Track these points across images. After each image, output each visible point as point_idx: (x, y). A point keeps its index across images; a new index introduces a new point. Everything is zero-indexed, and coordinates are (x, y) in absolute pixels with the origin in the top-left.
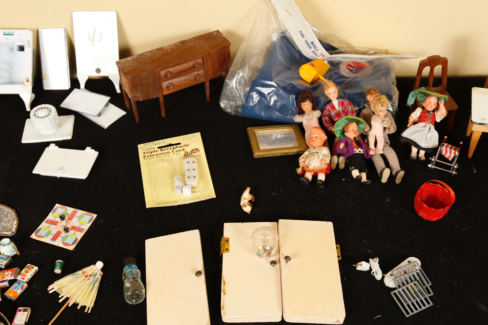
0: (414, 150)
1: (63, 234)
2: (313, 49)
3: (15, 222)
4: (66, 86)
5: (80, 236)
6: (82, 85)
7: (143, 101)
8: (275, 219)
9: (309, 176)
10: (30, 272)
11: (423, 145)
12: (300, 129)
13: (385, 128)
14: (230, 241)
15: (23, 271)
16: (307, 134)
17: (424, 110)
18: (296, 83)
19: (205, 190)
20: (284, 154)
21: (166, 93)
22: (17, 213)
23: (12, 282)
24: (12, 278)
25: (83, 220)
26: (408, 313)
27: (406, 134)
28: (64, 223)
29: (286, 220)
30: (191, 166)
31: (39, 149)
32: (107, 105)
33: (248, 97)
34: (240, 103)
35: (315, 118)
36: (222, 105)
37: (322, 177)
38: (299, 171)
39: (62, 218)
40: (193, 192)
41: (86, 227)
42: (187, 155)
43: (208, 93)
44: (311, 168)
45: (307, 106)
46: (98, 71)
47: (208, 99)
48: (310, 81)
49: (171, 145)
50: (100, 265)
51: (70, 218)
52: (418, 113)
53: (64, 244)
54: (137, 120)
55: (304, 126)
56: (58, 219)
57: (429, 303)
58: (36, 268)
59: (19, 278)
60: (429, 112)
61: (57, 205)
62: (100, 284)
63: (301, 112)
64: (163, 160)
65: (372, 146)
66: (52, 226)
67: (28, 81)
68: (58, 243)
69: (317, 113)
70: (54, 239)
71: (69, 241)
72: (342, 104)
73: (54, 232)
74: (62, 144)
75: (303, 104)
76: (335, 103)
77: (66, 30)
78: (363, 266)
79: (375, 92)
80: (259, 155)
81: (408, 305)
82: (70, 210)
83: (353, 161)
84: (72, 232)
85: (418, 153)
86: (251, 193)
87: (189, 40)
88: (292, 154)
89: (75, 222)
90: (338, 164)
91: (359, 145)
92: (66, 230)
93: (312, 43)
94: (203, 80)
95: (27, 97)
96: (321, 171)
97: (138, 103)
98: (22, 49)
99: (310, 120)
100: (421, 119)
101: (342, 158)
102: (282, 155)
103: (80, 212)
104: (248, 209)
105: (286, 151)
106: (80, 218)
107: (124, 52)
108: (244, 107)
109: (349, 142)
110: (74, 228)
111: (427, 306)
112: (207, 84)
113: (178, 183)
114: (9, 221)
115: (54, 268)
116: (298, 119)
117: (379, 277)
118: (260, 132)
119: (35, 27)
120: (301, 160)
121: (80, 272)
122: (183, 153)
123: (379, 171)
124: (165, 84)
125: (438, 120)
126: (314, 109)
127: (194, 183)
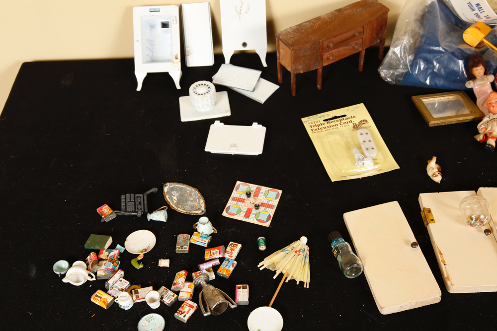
1: (254, 211)
2: (477, 11)
3: (202, 201)
4: (210, 62)
5: (272, 212)
6: (227, 60)
7: (304, 73)
8: (473, 186)
9: (492, 142)
10: (235, 249)
12: (471, 95)
14: (432, 211)
15: (228, 249)
16: (479, 101)
18: (462, 47)
19: (385, 162)
20: (460, 122)
21: (325, 64)
22: (199, 191)
23: (222, 260)
24: (221, 256)
25: (270, 197)
28: (251, 199)
29: (486, 188)
30: (365, 137)
31: (204, 126)
32: (259, 80)
33: (414, 64)
34: (401, 70)
35: (489, 83)
36: (382, 74)
39: (248, 195)
40: (376, 164)
41: (275, 203)
42: (356, 127)
43: (362, 63)
44: (494, 134)
45: (479, 71)
46: (245, 45)
47: (361, 69)
48: (475, 44)
49: (336, 117)
50: (304, 240)
51: (256, 195)
53: (259, 221)
54: (294, 94)
55: (475, 92)
56: (244, 196)
58: (240, 246)
59: (227, 256)
61: (238, 183)
64: (332, 133)
66: (240, 203)
67: (177, 58)
68: (252, 220)
69: (492, 78)
70: (247, 216)
71: (263, 217)
73: (245, 209)
74: (225, 121)
75: (475, 69)
77: (209, 3)
80: (435, 124)
82: (253, 187)
84: (262, 208)
87: (345, 8)
88: (468, 121)
89: (261, 199)
92: (257, 207)
93: (478, 5)
94: (360, 49)
95: (176, 75)
97: (298, 76)
98: (165, 25)
99: (483, 85)
102: (458, 122)
103: (264, 189)
105: (461, 118)
106: (266, 194)
107: (271, 26)
108: (407, 75)
110: (263, 204)
112: (363, 53)
113: (358, 155)
114: (195, 200)
115: (257, 245)
116: (470, 85)
118: (427, 100)
120: (481, 127)
121: (288, 248)
122: (351, 125)
124: (326, 56)
126: (486, 72)
127: (374, 154)
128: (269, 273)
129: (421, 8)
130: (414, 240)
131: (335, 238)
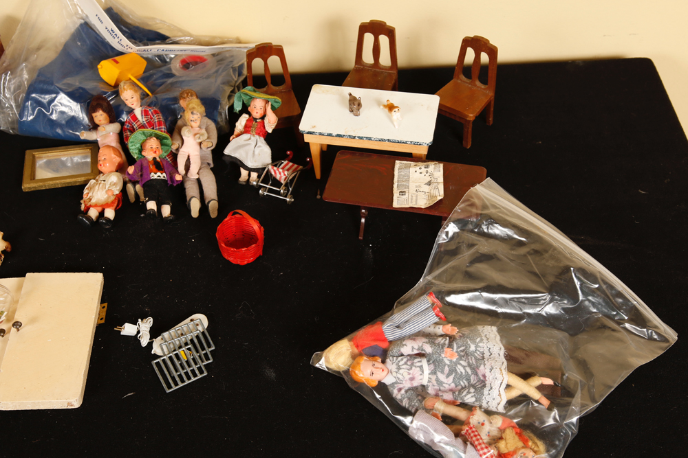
0: (244, 173)
2: (117, 39)
8: (21, 274)
9: (93, 213)
11: (250, 164)
12: (93, 149)
13: (200, 144)
17: (252, 119)
18: (90, 85)
20: (67, 185)
26: (170, 387)
29: (36, 274)
33: (23, 108)
35: (111, 133)
37: (110, 214)
38: (82, 206)
45: (100, 116)
48: (112, 83)
52: (244, 119)
55: (100, 145)
57: (201, 372)
60: (255, 119)
63: (95, 127)
65: (181, 168)
69: (115, 127)
72: (145, 113)
75: (96, 114)
76: (138, 112)
78: (128, 330)
79: (188, 95)
80: (29, 188)
81: (173, 378)
85: (249, 175)
88: (78, 184)
93: (112, 30)
96: (108, 205)
99: (105, 136)
100: (247, 129)
101: (138, 187)
102: (64, 186)
105: (68, 180)
108: (18, 123)
109: (145, 164)
111: (200, 376)
116: (85, 136)
117: (144, 342)
118: (43, 156)
120: (86, 191)
125: (269, 129)
126: (112, 121)
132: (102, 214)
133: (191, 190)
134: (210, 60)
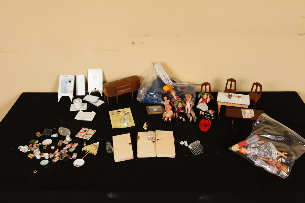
0: (201, 112)
1: (86, 136)
2: (168, 81)
3: (70, 132)
4: (84, 94)
5: (91, 136)
6: (90, 94)
7: (111, 97)
8: (154, 130)
9: (166, 119)
10: (76, 145)
11: (203, 110)
12: (163, 106)
13: (191, 105)
14: (140, 137)
15: (74, 145)
16: (165, 108)
17: (203, 99)
18: (162, 91)
19: (132, 124)
21: (118, 95)
22: (70, 130)
23: (71, 147)
24: (71, 146)
25: (92, 132)
26: (195, 154)
27: (198, 107)
28: (86, 132)
29: (158, 131)
30: (127, 117)
31: (76, 112)
32: (98, 100)
33: (146, 96)
34: (143, 98)
36: (137, 99)
37: (170, 119)
38: (163, 118)
39: (85, 131)
40: (128, 124)
41: (93, 134)
42: (125, 114)
43: (132, 96)
44: (166, 117)
45: (165, 98)
46: (95, 89)
47: (133, 98)
48: (167, 91)
49: (120, 111)
50: (98, 143)
51: (88, 131)
52: (201, 100)
53: (86, 138)
54: (108, 104)
55: (165, 105)
56: (84, 132)
57: (201, 152)
58: (78, 144)
59: (73, 146)
60: (204, 99)
61: (83, 128)
62: (99, 148)
63: (164, 100)
64: (118, 116)
65: (186, 110)
66: (82, 133)
67: (72, 92)
68: (84, 138)
69: (169, 101)
70: (83, 137)
71: (88, 138)
72: (177, 97)
73: (83, 135)
74: (84, 111)
75: (164, 98)
76: (175, 97)
77: (85, 76)
78: (182, 143)
79: (187, 93)
80: (150, 114)
81: (195, 153)
82: (87, 129)
83: (180, 114)
84: (88, 135)
85: (202, 113)
86: (147, 124)
87: (127, 78)
88: (160, 113)
89: (89, 132)
90: (176, 116)
91: (182, 109)
92: (87, 134)
93: (167, 79)
94: (131, 91)
95: (71, 97)
96: (170, 117)
97: (109, 98)
98: (70, 82)
99: (167, 103)
100: (202, 102)
101: (177, 114)
103: (90, 130)
104: (146, 129)
105: (158, 112)
106: (91, 131)
107: (104, 82)
108: (145, 99)
109: (179, 108)
110: (89, 134)
111: (201, 153)
112: (132, 93)
113: (122, 121)
114: (68, 132)
115: (83, 144)
116: (162, 102)
117: (187, 145)
118: (150, 107)
119: (75, 75)
120: (163, 115)
121: (92, 144)
122: (124, 113)
123: (189, 118)
124: (118, 92)
125: (208, 102)
126: (168, 99)
127: (128, 122)
128: (85, 151)
129: (153, 80)
130: (131, 142)
131: (107, 142)
132: (168, 120)
133: (189, 115)
134: (187, 88)
